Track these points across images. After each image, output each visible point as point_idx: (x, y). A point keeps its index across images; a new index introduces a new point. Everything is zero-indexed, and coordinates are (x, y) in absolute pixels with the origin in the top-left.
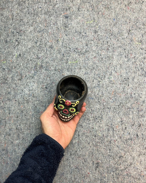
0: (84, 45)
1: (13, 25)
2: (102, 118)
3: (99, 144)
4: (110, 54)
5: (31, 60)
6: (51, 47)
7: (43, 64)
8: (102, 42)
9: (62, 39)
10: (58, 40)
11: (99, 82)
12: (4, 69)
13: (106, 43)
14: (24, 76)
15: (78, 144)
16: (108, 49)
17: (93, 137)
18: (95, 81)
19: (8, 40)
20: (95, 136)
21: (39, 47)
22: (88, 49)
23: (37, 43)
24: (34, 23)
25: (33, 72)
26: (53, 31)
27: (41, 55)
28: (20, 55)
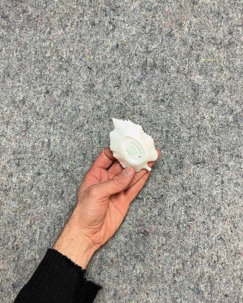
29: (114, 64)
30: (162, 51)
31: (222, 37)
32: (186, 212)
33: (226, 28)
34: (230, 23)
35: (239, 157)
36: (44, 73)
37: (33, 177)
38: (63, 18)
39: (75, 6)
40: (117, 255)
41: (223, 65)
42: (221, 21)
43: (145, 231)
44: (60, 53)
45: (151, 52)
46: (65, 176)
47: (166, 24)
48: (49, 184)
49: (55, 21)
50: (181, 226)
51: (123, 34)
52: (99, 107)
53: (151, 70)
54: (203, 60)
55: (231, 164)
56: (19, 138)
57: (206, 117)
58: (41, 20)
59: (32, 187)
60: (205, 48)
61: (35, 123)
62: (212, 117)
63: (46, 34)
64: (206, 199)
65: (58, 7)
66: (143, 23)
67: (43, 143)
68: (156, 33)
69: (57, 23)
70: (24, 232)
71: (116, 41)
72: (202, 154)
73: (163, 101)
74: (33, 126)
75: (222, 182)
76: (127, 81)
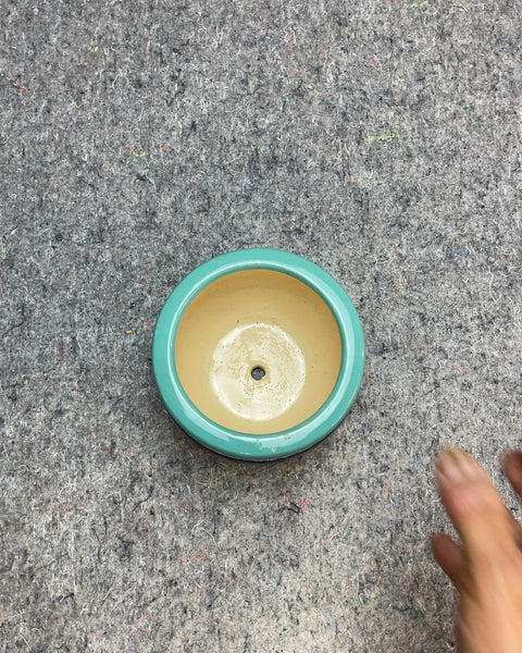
0: (411, 79)
1: (155, 27)
2: (509, 317)
3: (511, 409)
4: (506, 103)
5: (234, 141)
6: (298, 92)
7: (276, 152)
8: (471, 66)
9: (333, 63)
10: (318, 70)
11: (482, 196)
12: (142, 179)
13: (485, 68)
14: (218, 195)
15: (440, 415)
16: (494, 88)
17: (489, 386)
18: (465, 194)
19: (145, 79)
20: (496, 382)
21: (256, 95)
22: (425, 92)
23: (247, 83)
24: (230, 16)
25: (246, 180)
26: (298, 39)
27: (267, 122)
28: (193, 126)
29: (190, 165)
30: (287, 129)
31: (405, 88)
32: (371, 454)
33: (410, 69)
34: (416, 57)
35: (463, 329)
36: (47, 197)
37: (48, 422)
38: (72, 77)
39: (96, 49)
40: (242, 563)
41: (411, 147)
42: (398, 56)
43: (293, 504)
44: (75, 153)
45: (263, 132)
46: (114, 409)
47: (287, 71)
48: (83, 432)
49: (57, 85)
50: (364, 484)
51: (202, 100)
52: (170, 259)
53: (269, 168)
54: (370, 139)
55: (450, 345)
56: (9, 341)
57: (389, 255)
58: (26, 85)
59: (48, 441)
60: (372, 113)
61: (39, 305)
62: (400, 255)
63: (40, 115)
64: (409, 423)
65: (59, 53)
66: (240, 73)
67: (61, 345)
68: (271, 91)
69: (62, 88)
70: (41, 539)
71: (189, 115)
72: (389, 330)
73: (299, 232)
74: (37, 313)
75: (437, 384)
76: (223, 197)
